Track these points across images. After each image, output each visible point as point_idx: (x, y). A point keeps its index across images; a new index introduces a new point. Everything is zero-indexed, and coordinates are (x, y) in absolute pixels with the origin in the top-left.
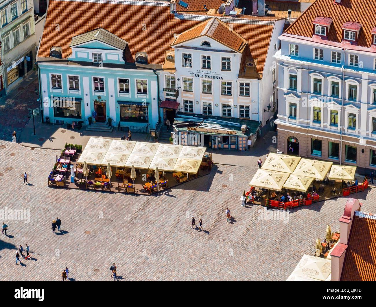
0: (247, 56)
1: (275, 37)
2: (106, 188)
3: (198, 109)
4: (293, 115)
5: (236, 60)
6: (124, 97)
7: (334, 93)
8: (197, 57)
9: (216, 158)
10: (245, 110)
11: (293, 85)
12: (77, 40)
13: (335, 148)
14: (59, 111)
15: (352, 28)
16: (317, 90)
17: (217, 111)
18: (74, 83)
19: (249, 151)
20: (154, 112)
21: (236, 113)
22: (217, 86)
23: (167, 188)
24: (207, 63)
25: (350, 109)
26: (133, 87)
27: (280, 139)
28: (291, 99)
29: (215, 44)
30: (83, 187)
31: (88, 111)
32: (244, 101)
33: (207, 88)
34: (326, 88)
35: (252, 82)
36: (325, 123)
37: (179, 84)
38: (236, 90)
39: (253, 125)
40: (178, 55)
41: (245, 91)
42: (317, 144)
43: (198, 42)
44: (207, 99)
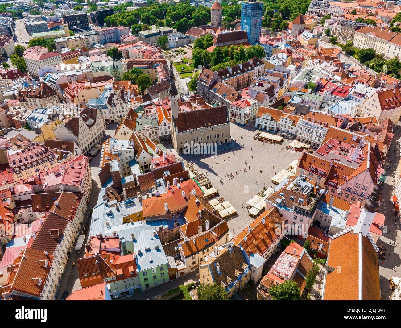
0: (294, 122)
1: (300, 119)
2: (263, 141)
3: (283, 130)
4: (300, 134)
5: (292, 122)
6: (270, 126)
7: (309, 131)
8: (284, 121)
9: (284, 139)
10: (292, 132)
11: (301, 128)
12: (263, 114)
13: (307, 142)
14: (259, 125)
15: (314, 120)
16: (306, 130)
17: (286, 131)
18: (262, 122)
19: (291, 139)
20: (275, 130)
21: (290, 132)
22: (287, 127)
23: (274, 143)
24: (286, 122)
25: (311, 135)
26: (272, 124)
27: (297, 139)
28: (300, 131)
29: (288, 119)
30: (259, 140)
31: (263, 127)
32: (292, 130)
33: (285, 127)
34: (307, 130)
35: (294, 127)
36: (306, 137)
37: (280, 125)
38: (291, 128)
39: (292, 135)
40: (281, 120)
41: (292, 128)
42: (304, 140)
43: (285, 118)
44: (285, 129)
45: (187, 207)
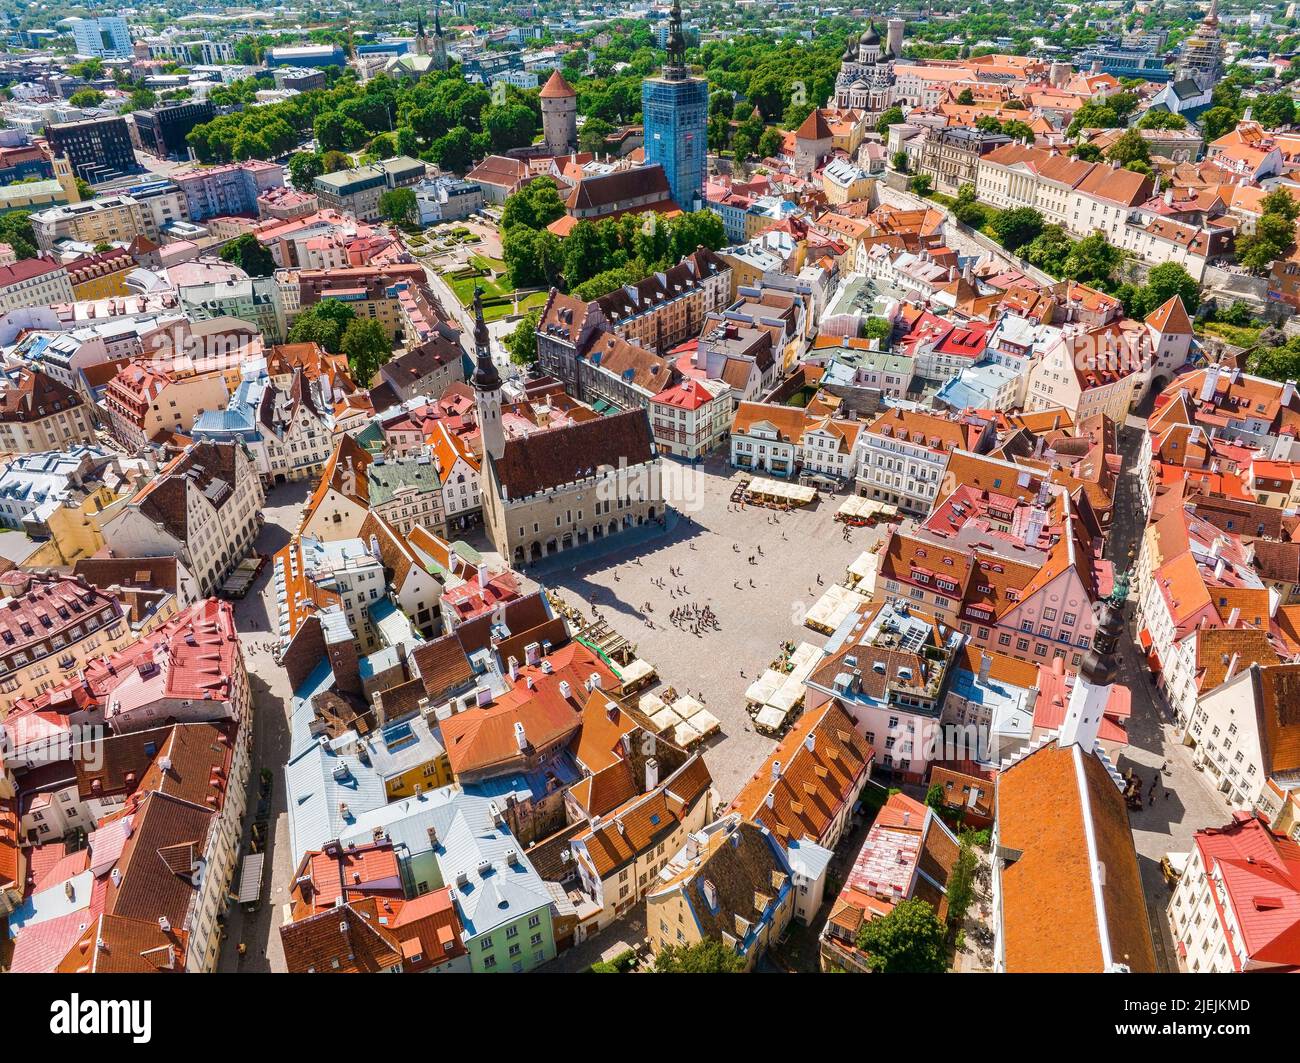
0: (844, 441)
1: (860, 432)
2: (760, 505)
3: (814, 467)
4: (865, 475)
5: (837, 443)
6: (776, 457)
7: (890, 465)
8: (816, 440)
9: (821, 494)
10: (839, 471)
11: (867, 459)
12: (752, 425)
13: (886, 496)
14: (740, 458)
15: (903, 432)
16: (880, 463)
17: (824, 470)
18: (749, 448)
19: (840, 492)
20: (790, 467)
21: (834, 471)
22: (825, 456)
23: (793, 508)
24: (821, 444)
25: (897, 475)
26: (780, 452)
27: (858, 489)
28: (865, 467)
29: (827, 433)
30: (749, 503)
31: (755, 463)
32: (839, 465)
33: (820, 457)
34: (885, 464)
35: (845, 456)
36: (883, 482)
37: (805, 453)
38: (835, 459)
39: (843, 479)
40: (806, 438)
41: (840, 460)
42: (877, 493)
43: (817, 432)
44: (820, 462)
45: (580, 728)
